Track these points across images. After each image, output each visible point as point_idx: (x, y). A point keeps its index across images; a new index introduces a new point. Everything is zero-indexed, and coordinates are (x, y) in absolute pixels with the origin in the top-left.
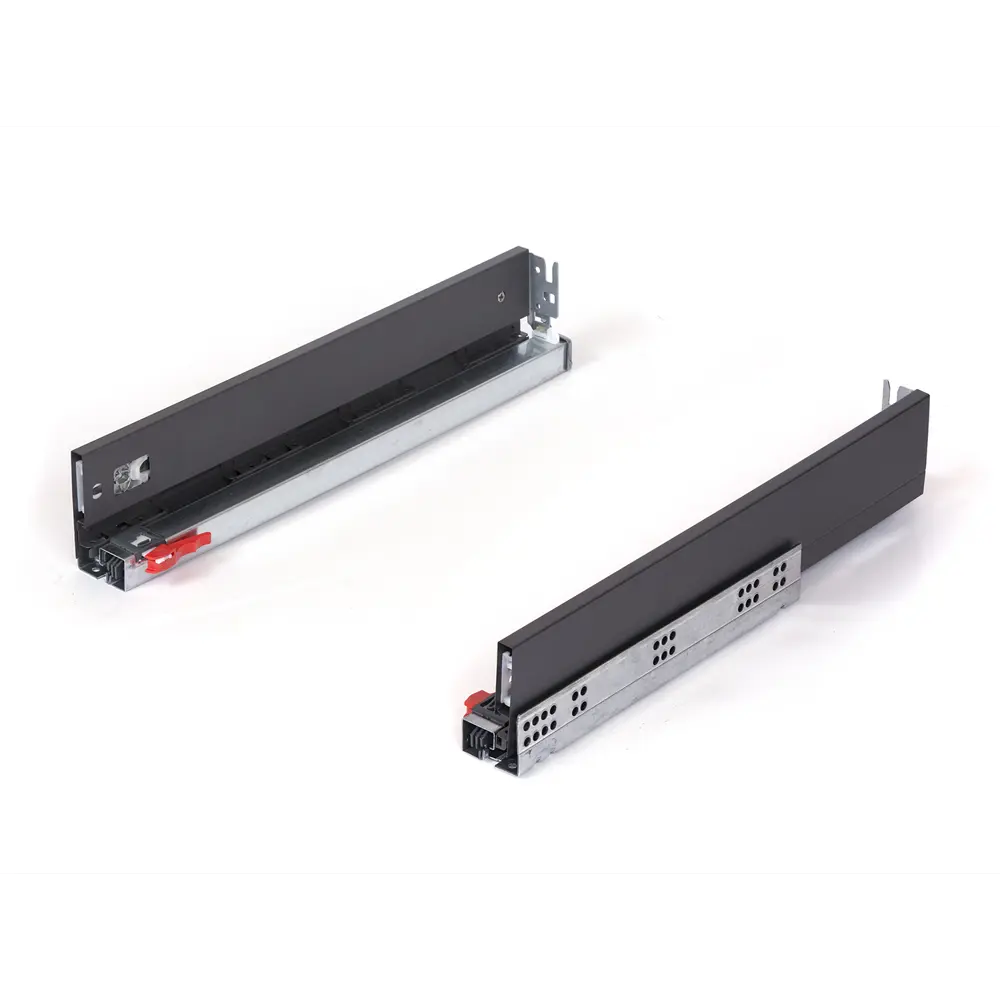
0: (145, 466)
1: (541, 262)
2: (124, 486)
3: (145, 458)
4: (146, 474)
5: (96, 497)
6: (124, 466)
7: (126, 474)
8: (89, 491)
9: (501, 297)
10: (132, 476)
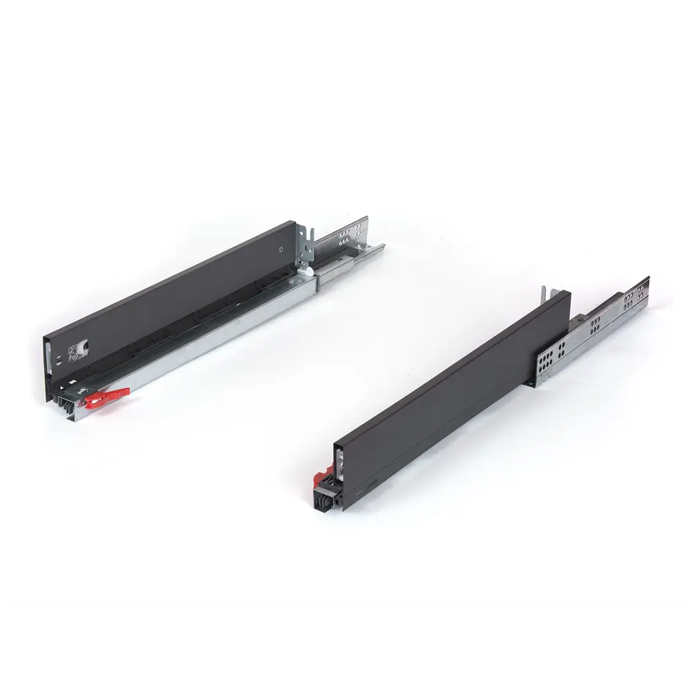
0: (86, 346)
1: (304, 229)
2: (75, 358)
3: (86, 341)
4: (87, 351)
5: (58, 364)
6: (74, 346)
7: (75, 351)
8: (54, 361)
9: (281, 249)
10: (78, 352)
